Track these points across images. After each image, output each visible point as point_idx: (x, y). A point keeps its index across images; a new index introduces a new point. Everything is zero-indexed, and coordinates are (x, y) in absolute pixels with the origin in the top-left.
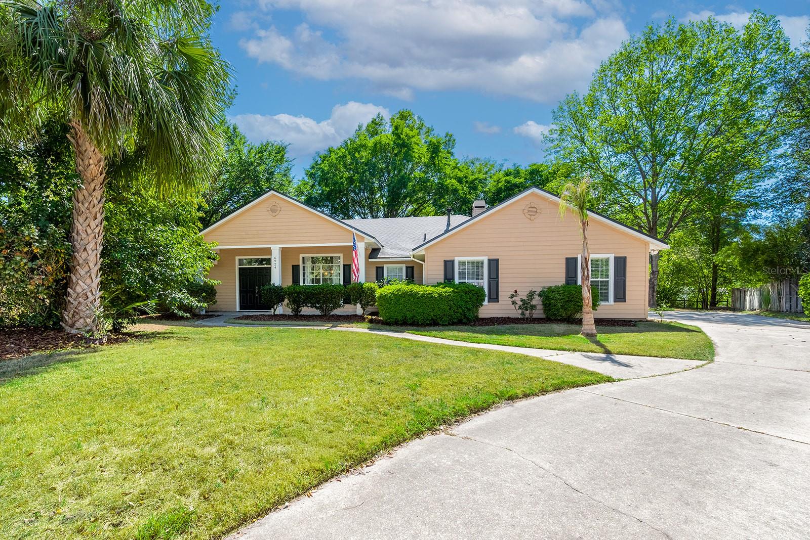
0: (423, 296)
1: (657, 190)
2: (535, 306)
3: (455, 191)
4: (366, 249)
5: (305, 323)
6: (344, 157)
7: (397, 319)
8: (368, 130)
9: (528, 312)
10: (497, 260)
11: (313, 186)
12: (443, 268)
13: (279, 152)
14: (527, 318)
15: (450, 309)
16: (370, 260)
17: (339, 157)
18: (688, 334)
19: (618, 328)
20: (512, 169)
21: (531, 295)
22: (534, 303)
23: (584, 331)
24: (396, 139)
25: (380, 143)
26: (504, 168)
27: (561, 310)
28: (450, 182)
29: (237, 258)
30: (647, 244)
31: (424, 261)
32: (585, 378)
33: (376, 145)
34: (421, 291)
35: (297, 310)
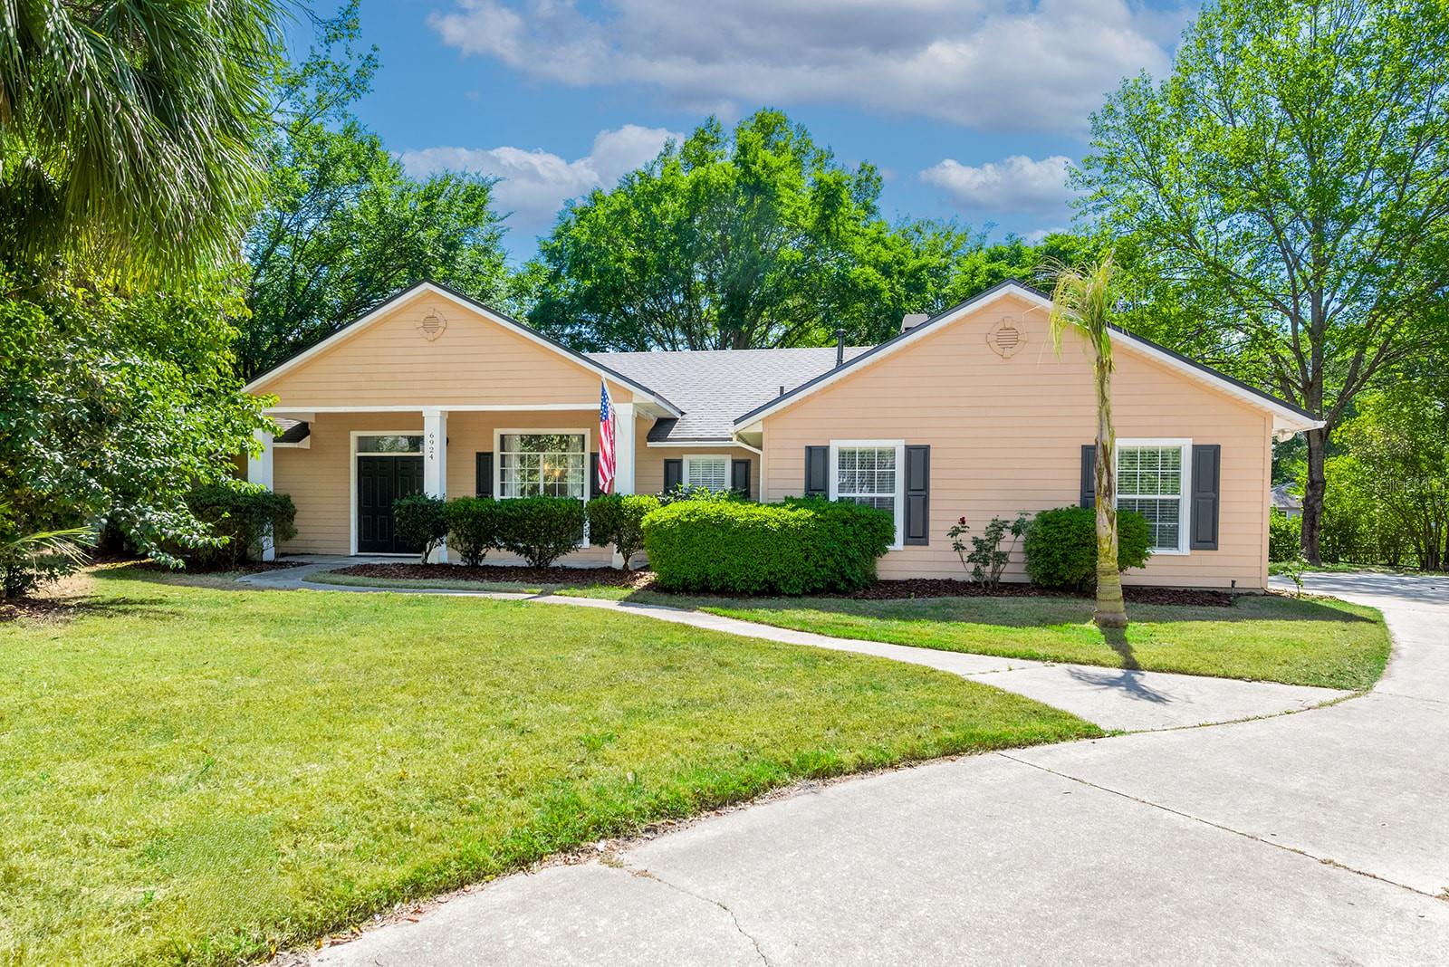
0: (745, 527)
1: (1326, 298)
2: (1004, 555)
3: (874, 292)
4: (639, 419)
5: (487, 584)
6: (624, 212)
7: (685, 579)
8: (685, 153)
9: (989, 569)
10: (926, 449)
11: (555, 277)
12: (802, 464)
13: (470, 199)
14: (986, 583)
15: (806, 558)
16: (650, 444)
17: (615, 212)
18: (1345, 625)
19: (1189, 610)
20: (1004, 247)
21: (997, 529)
22: (1002, 547)
23: (1100, 615)
24: (743, 175)
25: (706, 182)
26: (989, 245)
27: (1062, 566)
28: (862, 273)
29: (354, 435)
30: (1267, 417)
31: (760, 448)
32: (1036, 725)
33: (696, 186)
34: (742, 517)
35: (474, 555)
